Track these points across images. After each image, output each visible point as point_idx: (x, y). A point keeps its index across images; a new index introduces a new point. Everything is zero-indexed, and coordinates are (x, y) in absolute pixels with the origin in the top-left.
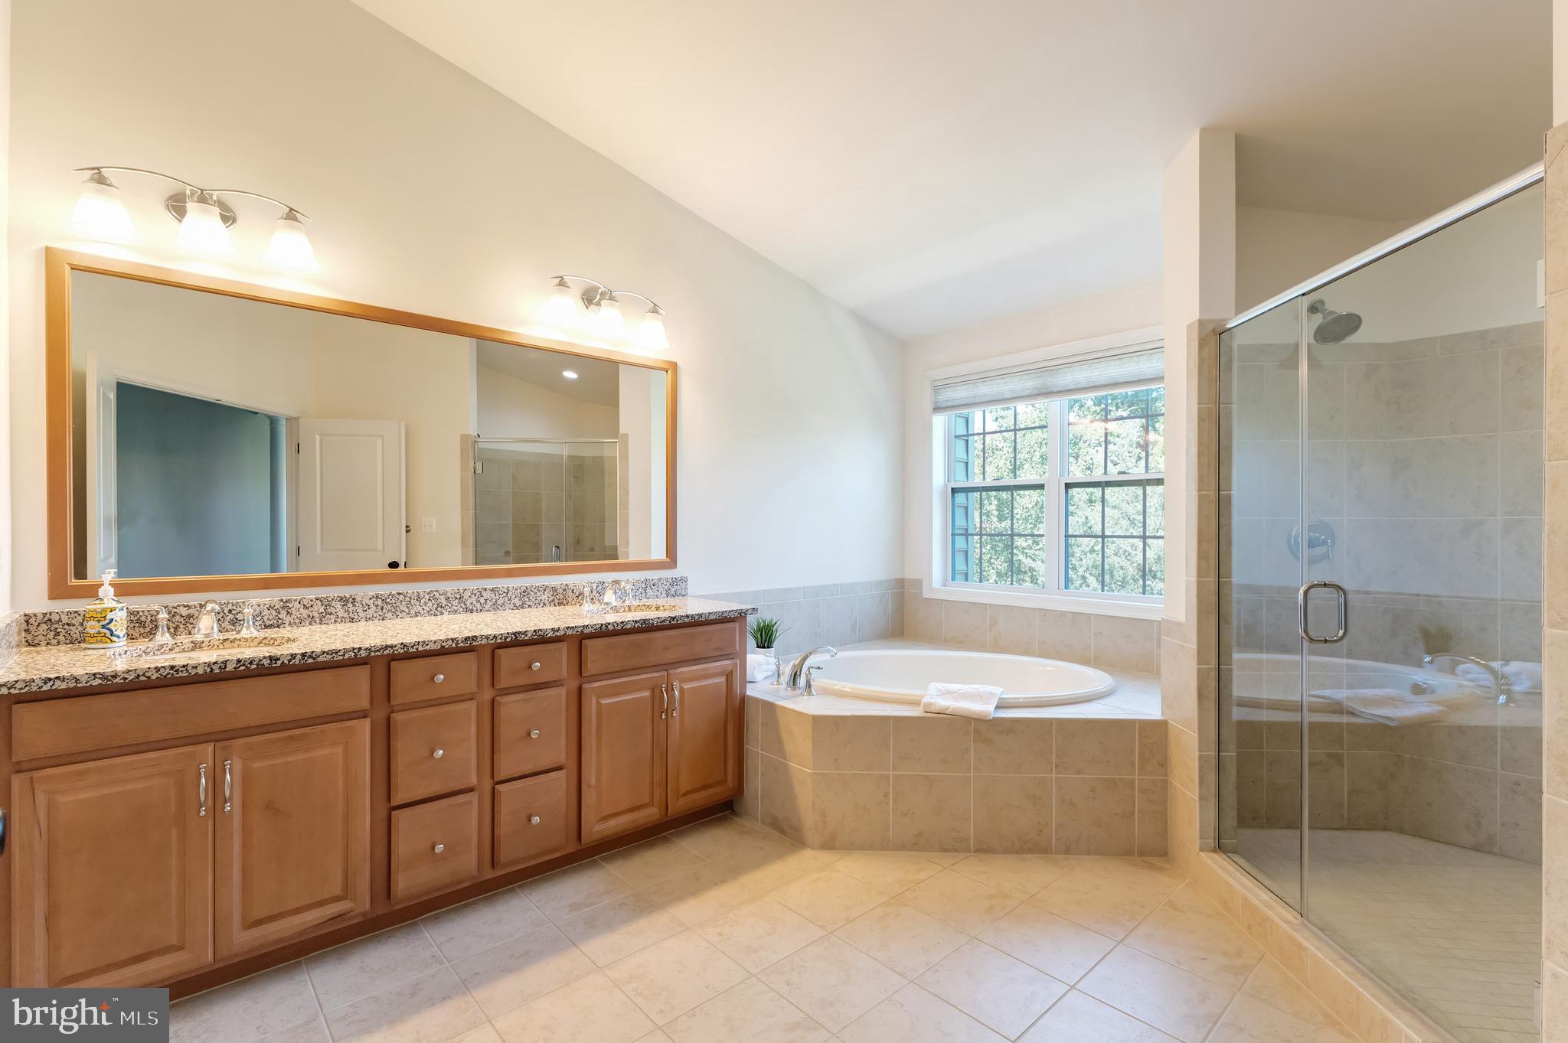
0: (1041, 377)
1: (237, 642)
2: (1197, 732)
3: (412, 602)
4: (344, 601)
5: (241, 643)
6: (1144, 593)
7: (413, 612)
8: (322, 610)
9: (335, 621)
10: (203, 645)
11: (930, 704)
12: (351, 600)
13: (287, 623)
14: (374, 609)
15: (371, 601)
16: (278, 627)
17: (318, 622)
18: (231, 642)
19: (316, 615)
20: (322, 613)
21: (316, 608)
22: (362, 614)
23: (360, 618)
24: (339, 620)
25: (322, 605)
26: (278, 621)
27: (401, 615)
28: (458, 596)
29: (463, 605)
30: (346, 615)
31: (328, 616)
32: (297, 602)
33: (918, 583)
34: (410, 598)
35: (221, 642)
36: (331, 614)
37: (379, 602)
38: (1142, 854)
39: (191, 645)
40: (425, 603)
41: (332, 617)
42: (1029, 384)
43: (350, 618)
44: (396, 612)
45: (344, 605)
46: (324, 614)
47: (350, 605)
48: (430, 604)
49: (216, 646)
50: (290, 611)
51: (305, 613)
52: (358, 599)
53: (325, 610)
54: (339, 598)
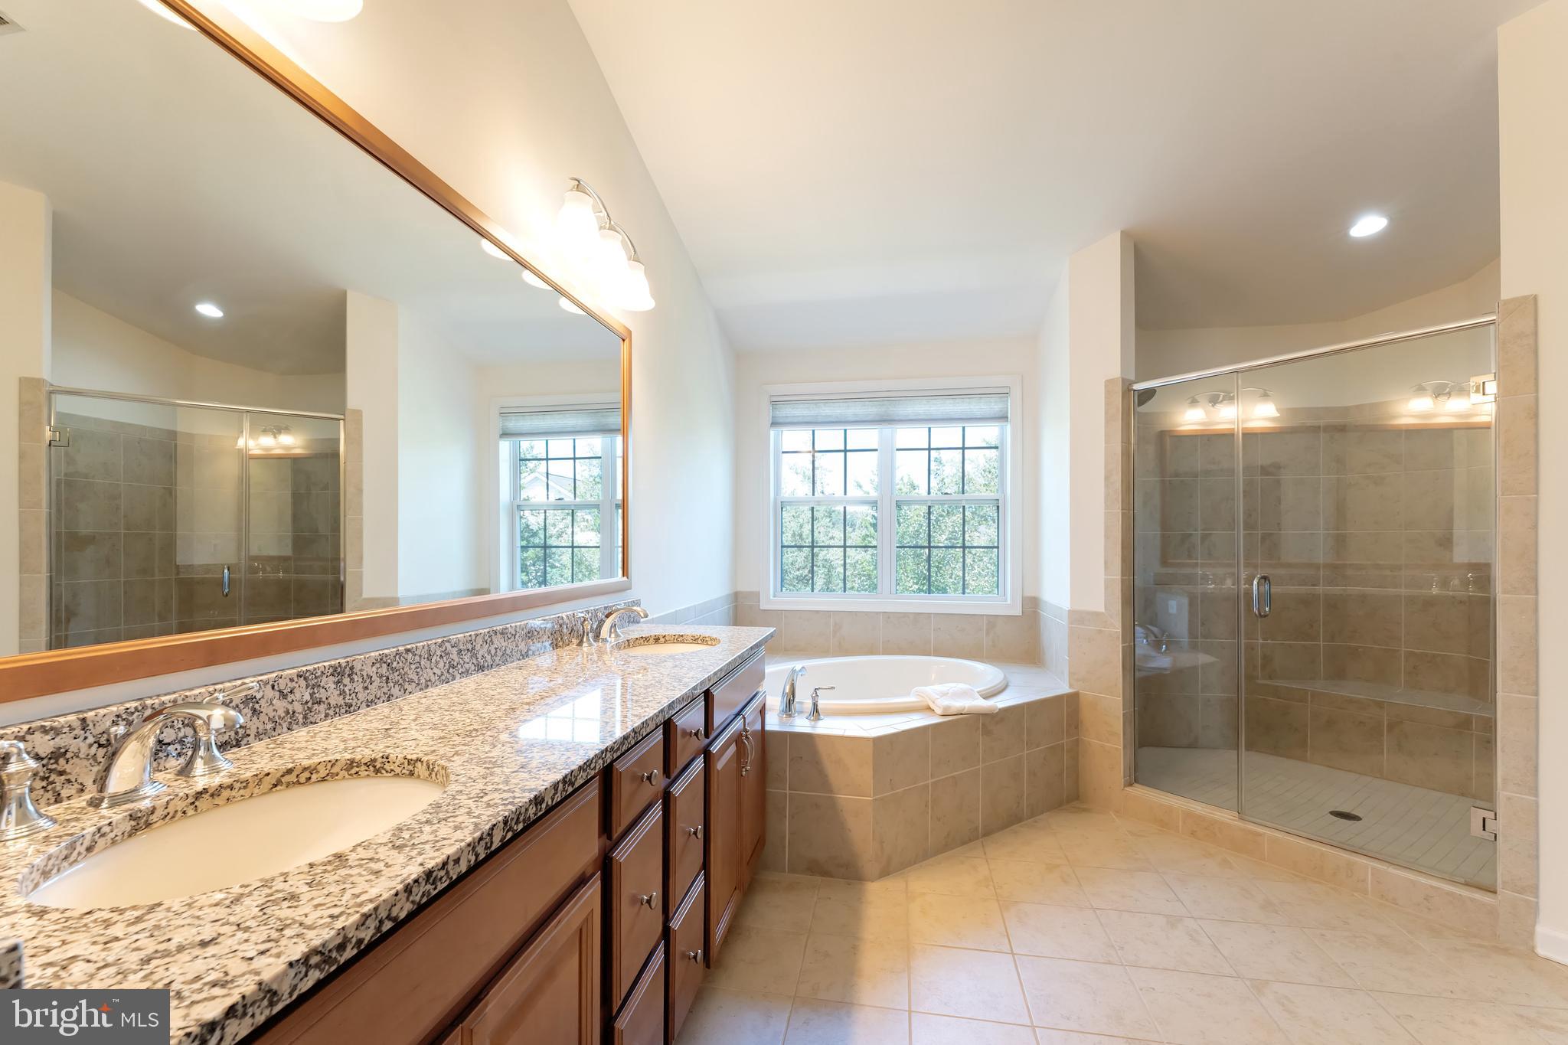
0: (883, 405)
1: (226, 793)
2: (1121, 696)
3: (422, 663)
4: (337, 672)
5: (233, 793)
6: (964, 593)
7: (423, 681)
8: (307, 697)
9: (327, 716)
10: (154, 818)
11: (946, 708)
12: (348, 671)
13: (253, 733)
14: (377, 681)
15: (374, 669)
16: (238, 745)
17: (301, 721)
18: (212, 795)
19: (298, 707)
20: (307, 702)
21: (297, 695)
22: (362, 696)
23: (359, 702)
24: (331, 712)
25: (307, 687)
26: (237, 733)
27: (410, 688)
28: (470, 647)
29: (475, 661)
30: (340, 701)
31: (316, 706)
32: (269, 687)
33: (757, 595)
34: (420, 656)
35: (190, 800)
36: (319, 703)
37: (384, 670)
38: (1068, 802)
39: (128, 826)
40: (437, 662)
41: (322, 707)
42: (871, 410)
43: (346, 704)
44: (405, 685)
45: (338, 682)
46: (310, 705)
47: (346, 681)
48: (441, 665)
49: (180, 814)
50: (257, 706)
51: (281, 705)
52: (358, 667)
53: (312, 695)
54: (331, 670)
